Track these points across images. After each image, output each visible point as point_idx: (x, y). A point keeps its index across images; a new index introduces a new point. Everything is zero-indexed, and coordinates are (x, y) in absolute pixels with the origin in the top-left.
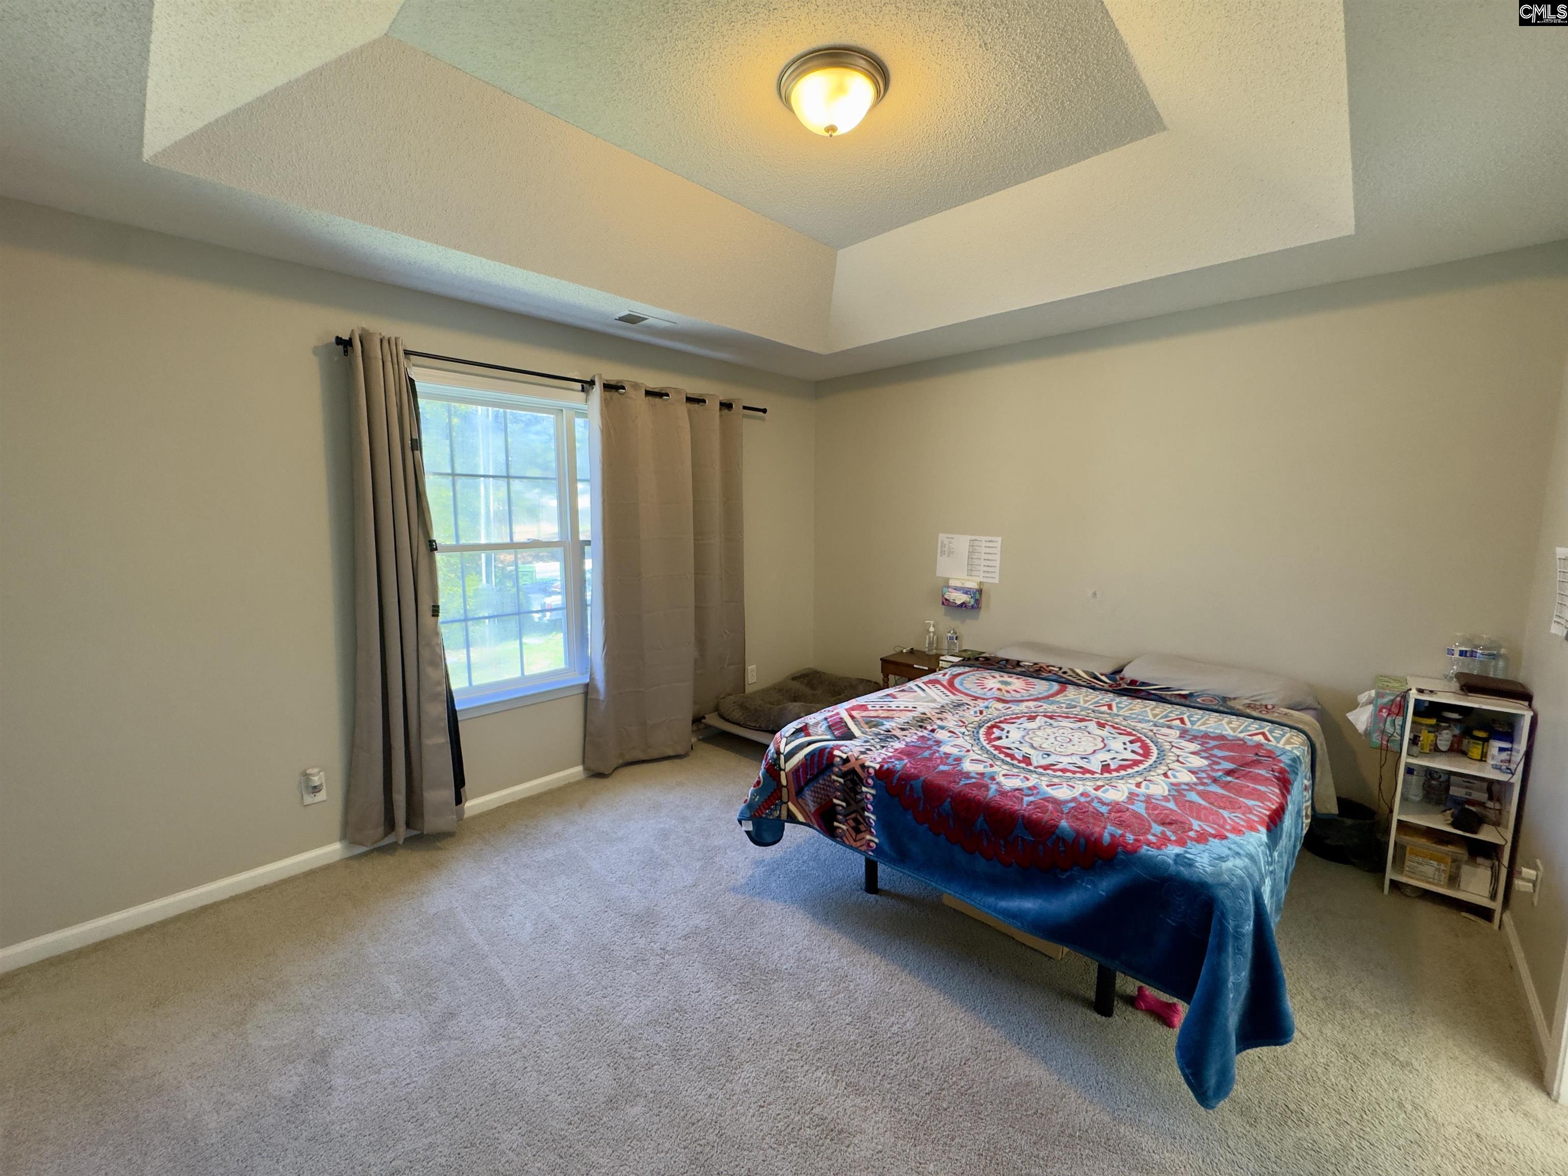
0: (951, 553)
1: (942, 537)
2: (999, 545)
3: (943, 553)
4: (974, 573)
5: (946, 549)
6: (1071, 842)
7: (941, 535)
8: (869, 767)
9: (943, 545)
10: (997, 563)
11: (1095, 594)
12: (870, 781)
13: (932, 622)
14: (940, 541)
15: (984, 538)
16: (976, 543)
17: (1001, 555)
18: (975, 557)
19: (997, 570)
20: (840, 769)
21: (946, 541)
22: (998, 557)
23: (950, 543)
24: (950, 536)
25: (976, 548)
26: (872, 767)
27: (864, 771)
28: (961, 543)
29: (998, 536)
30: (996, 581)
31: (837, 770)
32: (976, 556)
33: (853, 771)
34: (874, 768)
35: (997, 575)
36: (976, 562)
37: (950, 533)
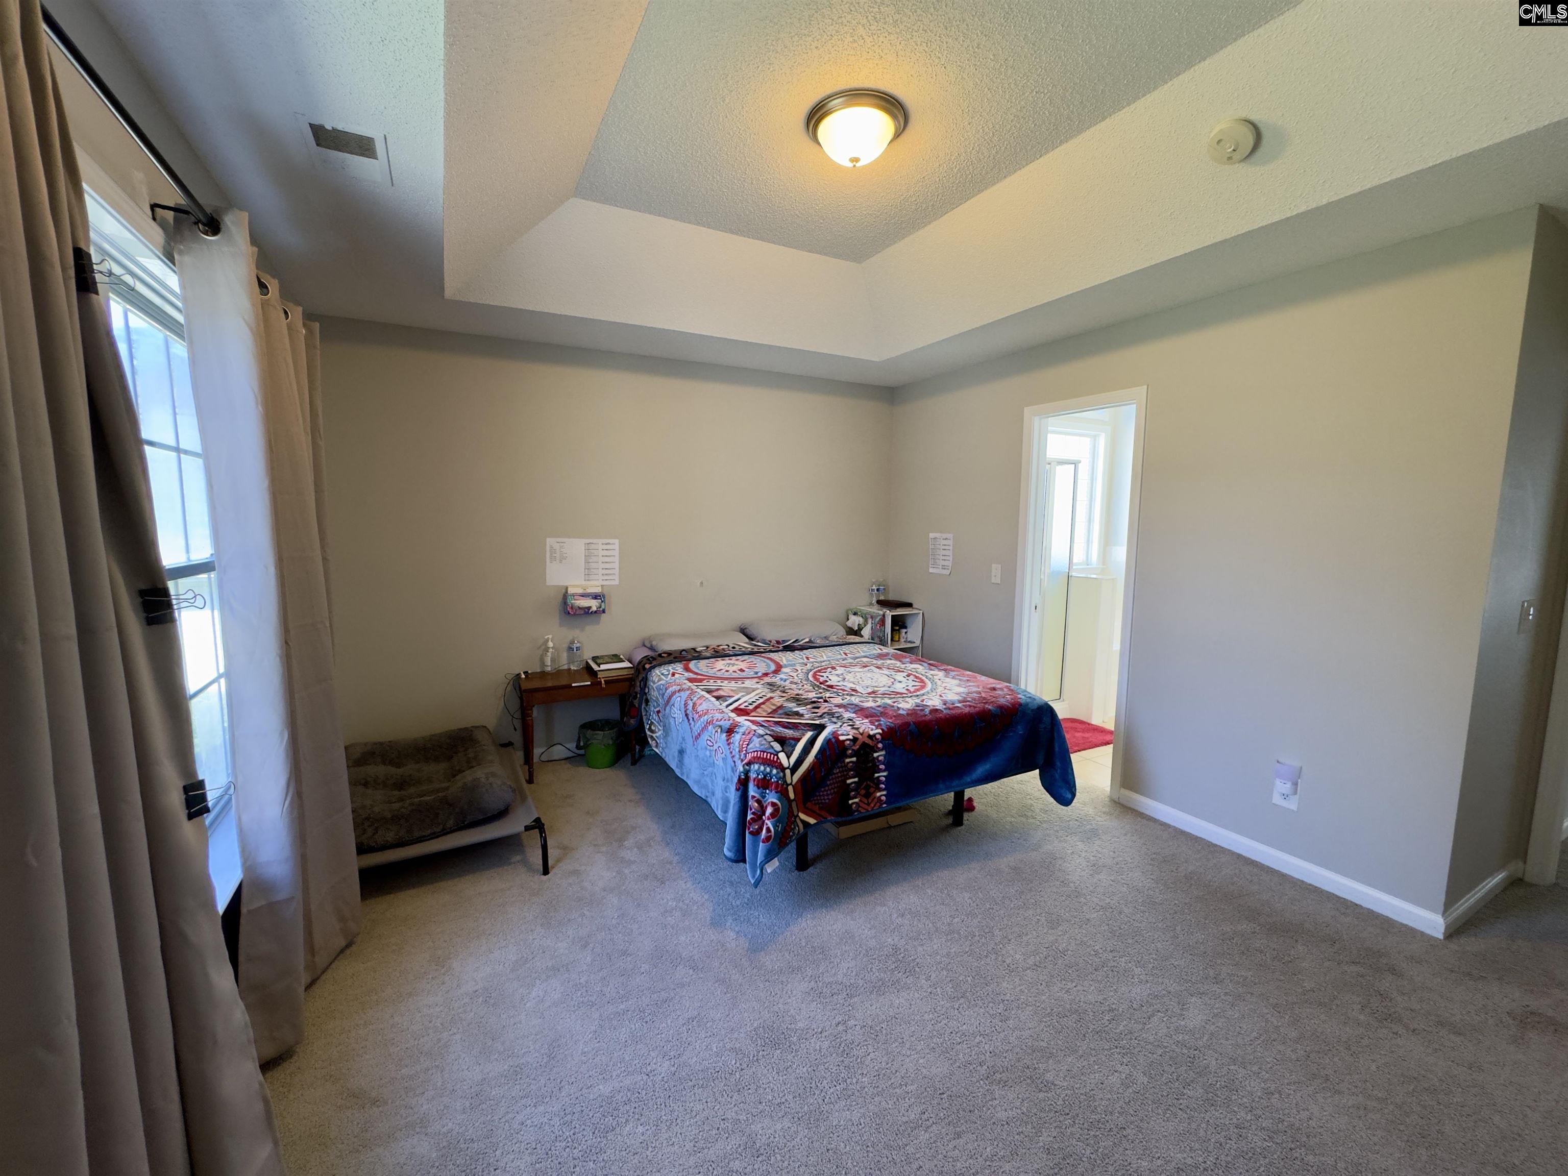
0: (563, 558)
1: (550, 541)
2: (617, 547)
3: (553, 559)
4: (592, 577)
5: (558, 555)
6: (1000, 714)
7: (548, 540)
8: (874, 735)
9: (553, 551)
10: (617, 565)
11: (702, 583)
12: (880, 745)
13: (550, 636)
14: (548, 548)
15: (601, 541)
16: (593, 546)
17: (620, 557)
18: (590, 561)
19: (617, 571)
20: (853, 750)
21: (557, 546)
22: (617, 559)
23: (561, 547)
24: (559, 540)
25: (592, 551)
26: (877, 733)
27: (872, 740)
28: (576, 547)
29: (615, 537)
30: (617, 582)
31: (850, 752)
32: (594, 559)
33: (864, 745)
34: (879, 733)
35: (617, 578)
36: (593, 565)
37: (559, 537)
